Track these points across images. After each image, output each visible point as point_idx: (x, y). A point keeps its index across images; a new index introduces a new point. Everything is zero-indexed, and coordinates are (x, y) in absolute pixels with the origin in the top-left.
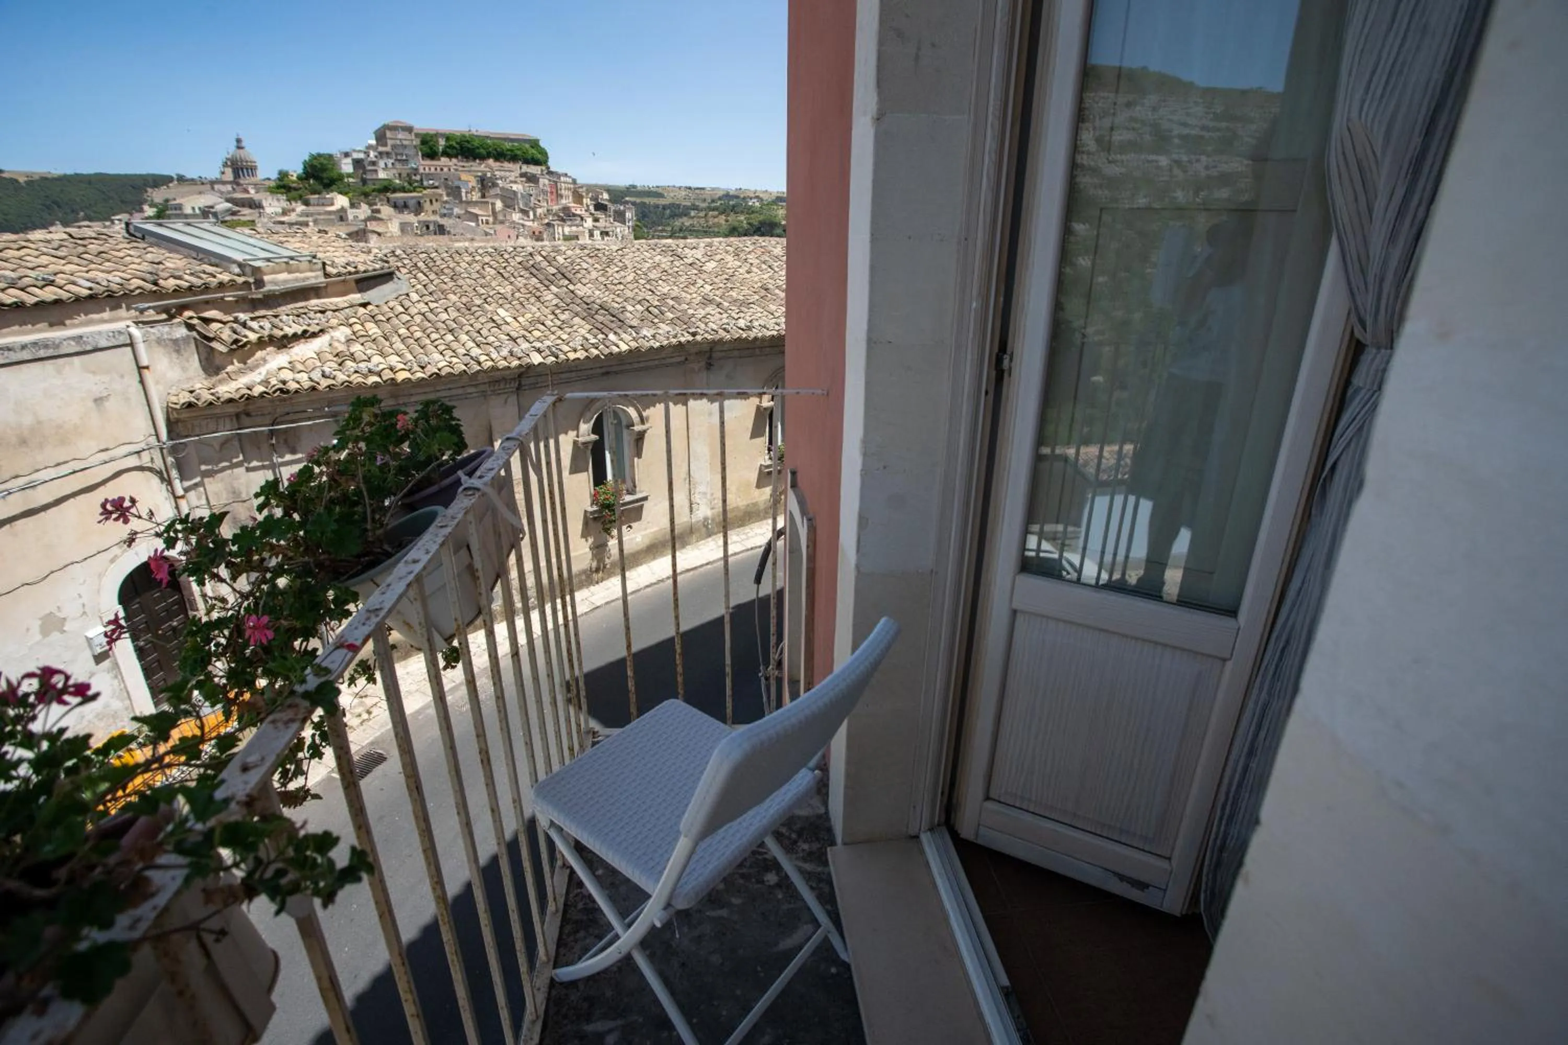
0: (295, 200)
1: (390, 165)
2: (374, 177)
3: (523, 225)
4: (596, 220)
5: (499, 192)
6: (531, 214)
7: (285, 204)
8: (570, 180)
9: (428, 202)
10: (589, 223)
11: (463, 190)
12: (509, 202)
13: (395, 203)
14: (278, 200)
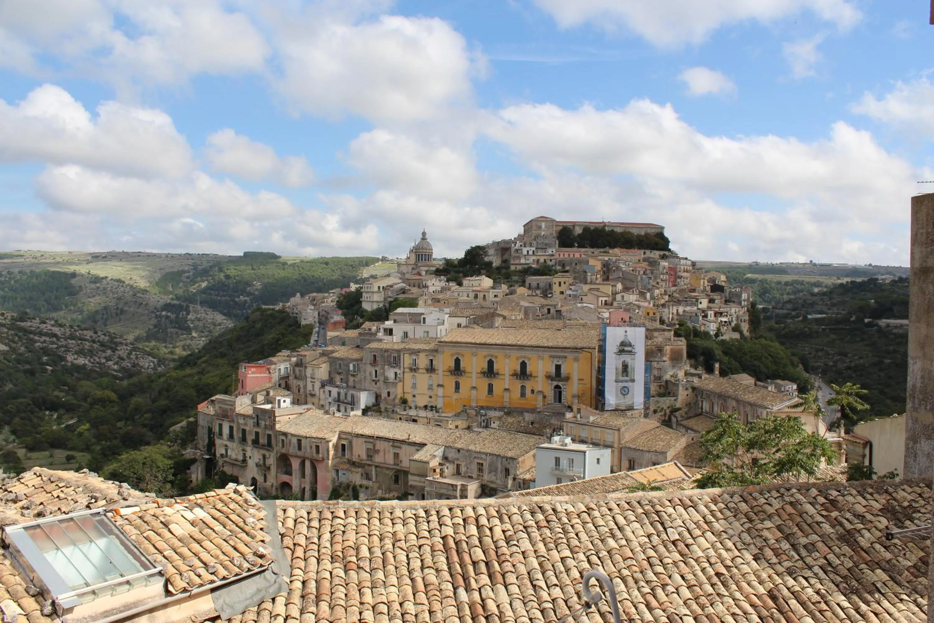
0: (452, 280)
1: (531, 253)
2: (517, 262)
3: (639, 307)
4: (711, 301)
5: (621, 275)
6: (648, 295)
7: (443, 284)
8: (690, 263)
9: (557, 284)
10: (704, 303)
11: (589, 274)
12: (629, 284)
13: (530, 284)
14: (440, 281)
